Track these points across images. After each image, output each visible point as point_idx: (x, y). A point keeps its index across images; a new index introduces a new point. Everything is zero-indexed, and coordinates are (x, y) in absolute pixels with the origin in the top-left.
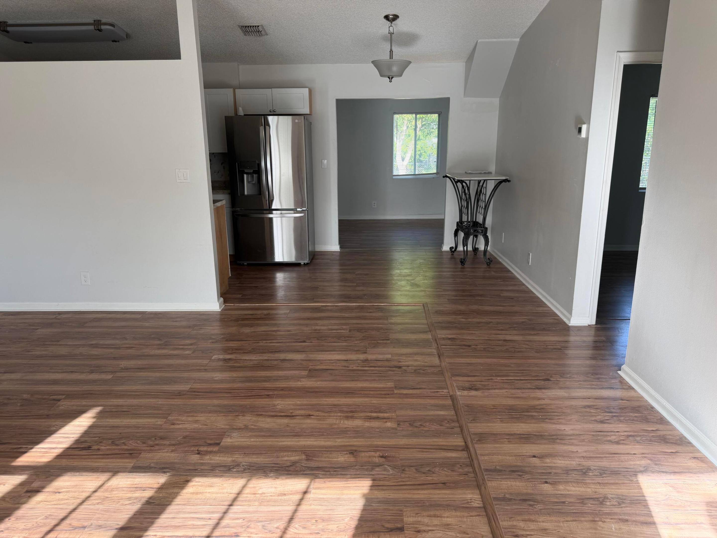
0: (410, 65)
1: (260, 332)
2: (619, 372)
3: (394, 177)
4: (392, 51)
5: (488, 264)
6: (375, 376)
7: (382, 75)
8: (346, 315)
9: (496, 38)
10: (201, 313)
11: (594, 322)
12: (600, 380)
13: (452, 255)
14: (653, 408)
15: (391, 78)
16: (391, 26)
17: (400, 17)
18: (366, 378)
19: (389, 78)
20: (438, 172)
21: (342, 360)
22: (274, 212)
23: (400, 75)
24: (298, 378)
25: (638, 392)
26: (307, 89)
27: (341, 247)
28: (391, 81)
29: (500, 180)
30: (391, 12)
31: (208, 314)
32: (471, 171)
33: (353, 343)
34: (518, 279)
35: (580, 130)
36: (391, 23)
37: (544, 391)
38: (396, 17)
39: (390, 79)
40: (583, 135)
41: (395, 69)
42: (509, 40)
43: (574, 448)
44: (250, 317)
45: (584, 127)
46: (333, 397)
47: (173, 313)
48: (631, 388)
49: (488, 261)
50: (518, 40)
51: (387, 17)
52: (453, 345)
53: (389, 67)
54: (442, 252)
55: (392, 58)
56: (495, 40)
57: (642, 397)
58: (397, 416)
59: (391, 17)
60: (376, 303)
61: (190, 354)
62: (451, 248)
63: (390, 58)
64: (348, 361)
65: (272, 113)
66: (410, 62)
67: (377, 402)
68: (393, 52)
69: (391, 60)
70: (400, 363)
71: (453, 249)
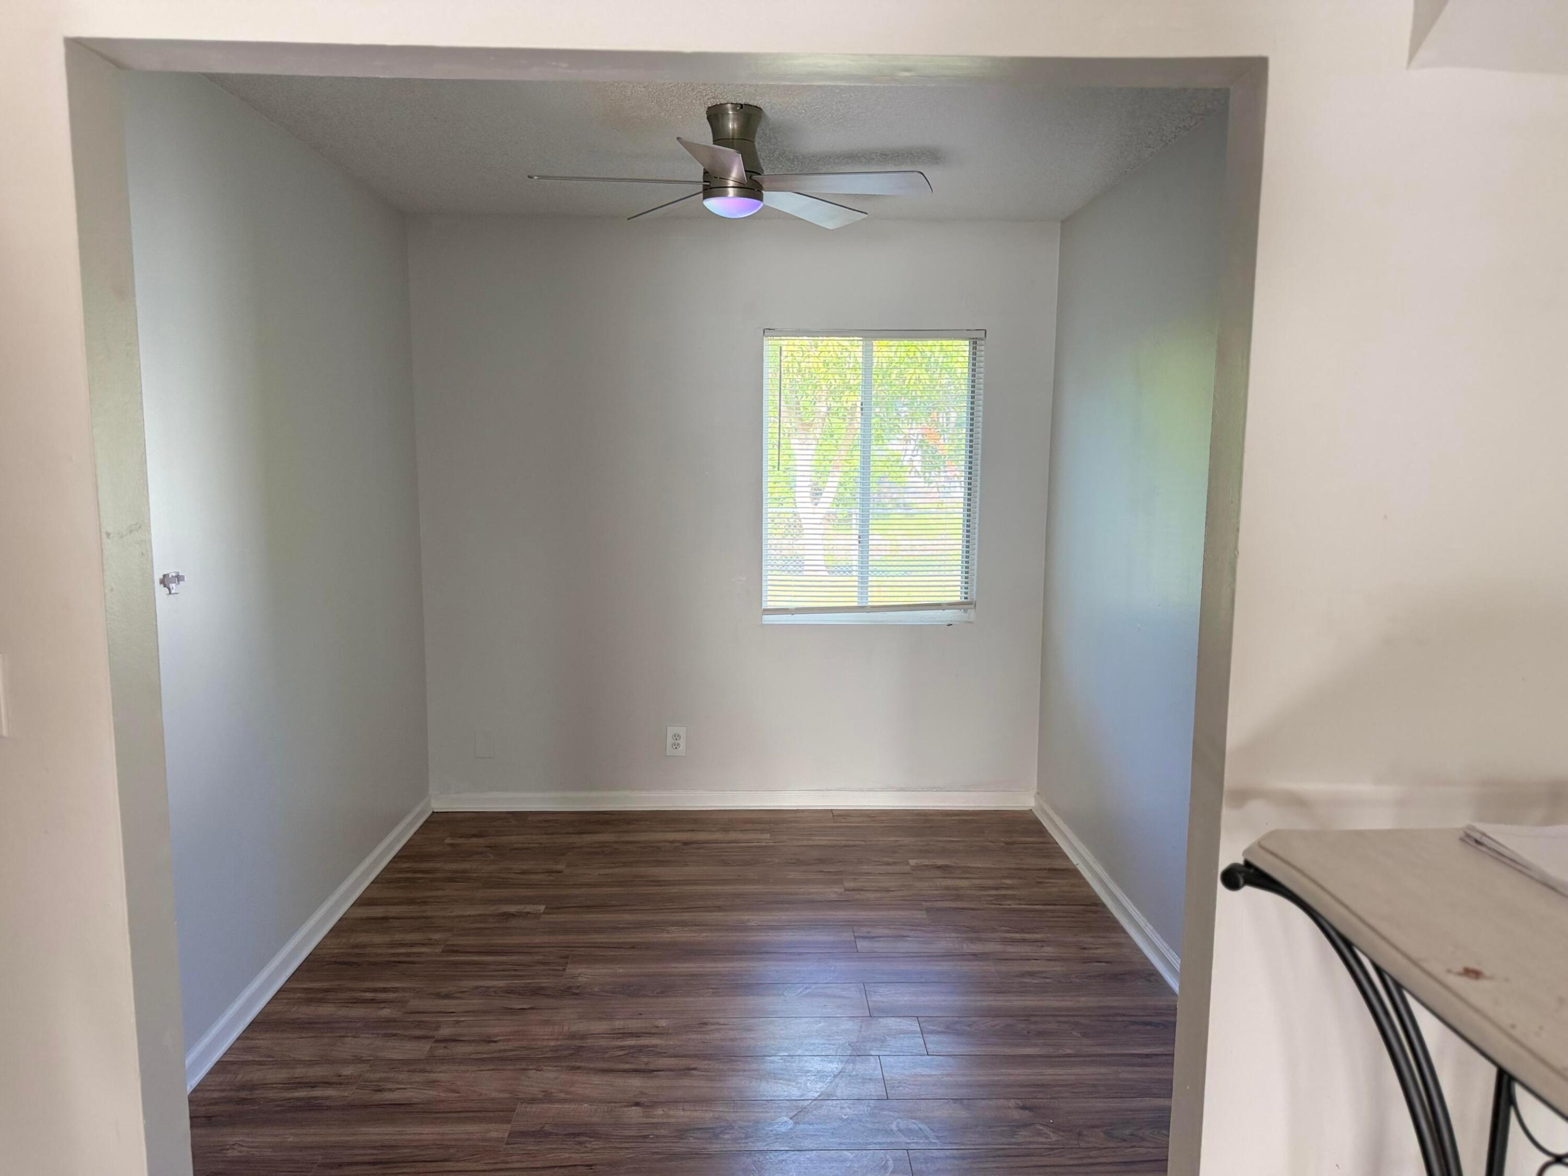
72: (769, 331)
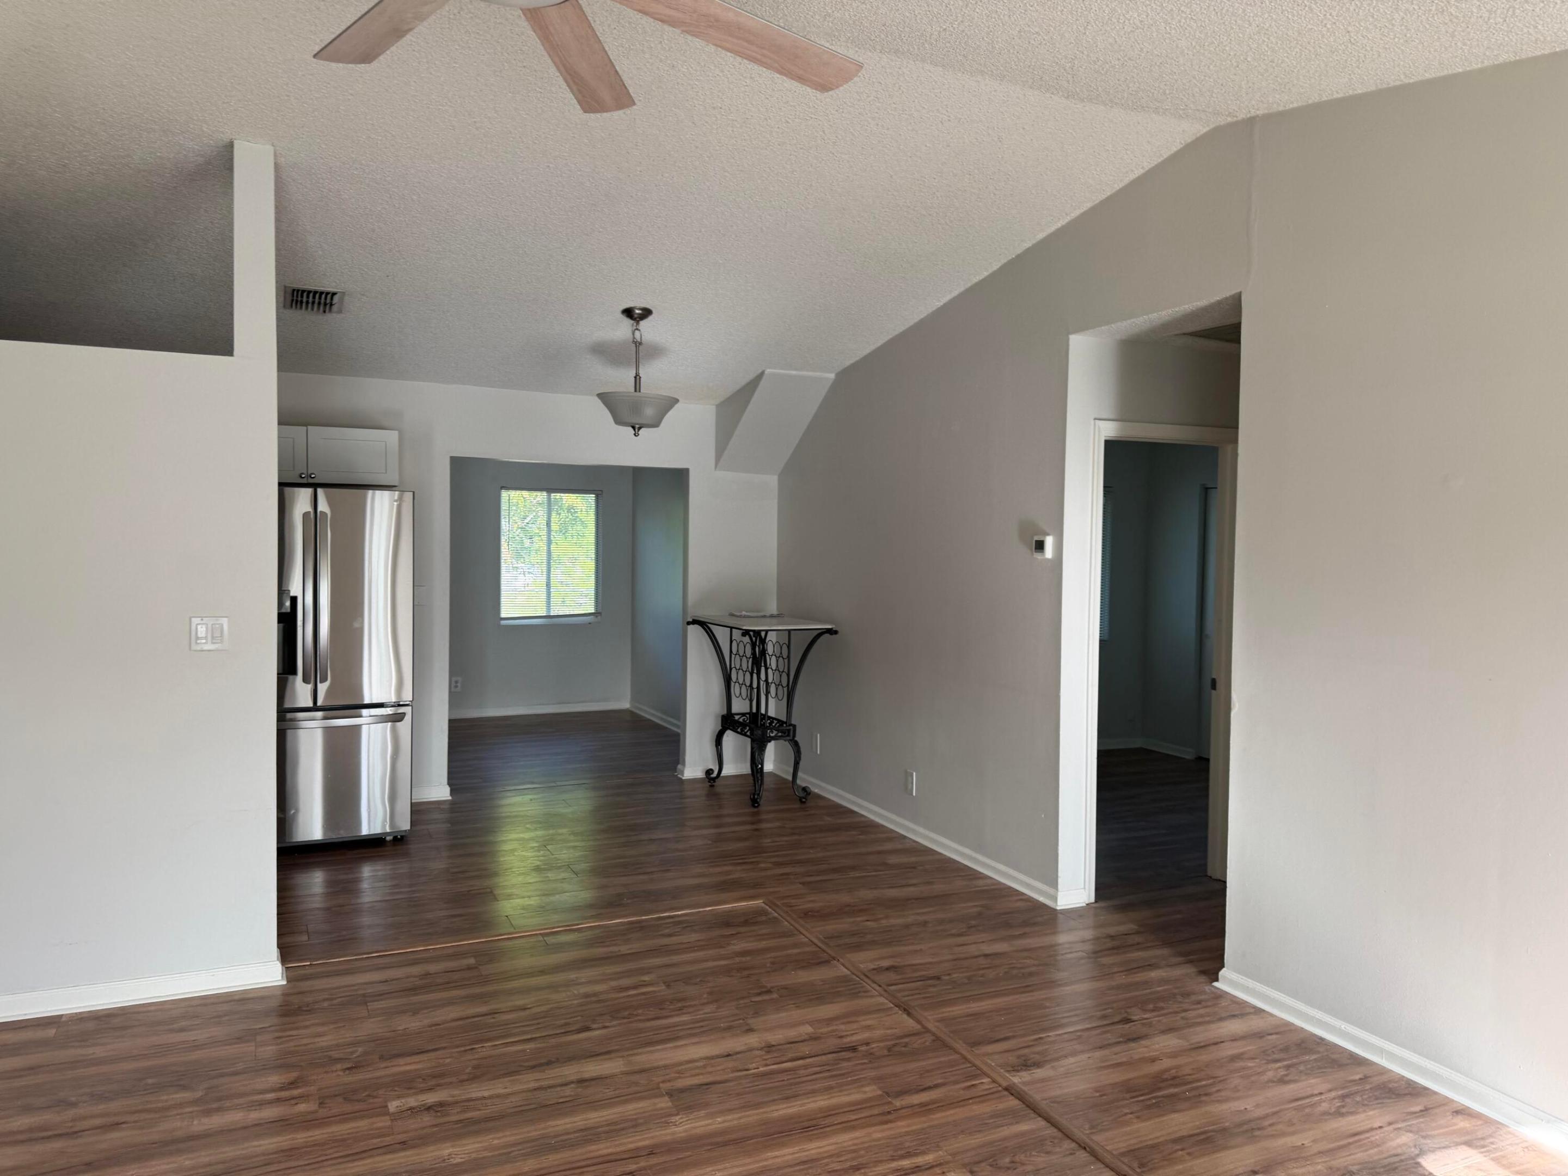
0: (677, 406)
1: (448, 1022)
2: (1215, 984)
3: (503, 622)
4: (640, 378)
5: (802, 801)
6: (825, 1078)
7: (618, 421)
8: (624, 949)
9: (796, 369)
10: (236, 997)
11: (1092, 899)
12: (1204, 1004)
13: (712, 786)
14: (1322, 1039)
15: (636, 428)
16: (637, 329)
17: (653, 315)
18: (810, 1088)
19: (634, 428)
20: (600, 611)
21: (718, 1057)
22: (365, 712)
23: (656, 425)
24: (663, 1118)
25: (1276, 1016)
26: (396, 432)
27: (452, 792)
28: (638, 435)
29: (820, 631)
30: (637, 303)
31: (262, 998)
32: (746, 612)
33: (701, 1012)
34: (883, 826)
35: (1040, 546)
36: (638, 323)
37: (1143, 1042)
38: (647, 313)
39: (634, 430)
40: (1049, 552)
41: (649, 412)
42: (818, 374)
43: (1296, 1140)
44: (383, 988)
45: (1049, 542)
46: (783, 1145)
47: (153, 1008)
48: (1258, 1011)
49: (802, 794)
50: (832, 376)
51: (628, 312)
52: (904, 981)
53: (636, 407)
54: (681, 781)
55: (640, 391)
56: (794, 372)
57: (1288, 1024)
58: (954, 1155)
59: (637, 311)
60: (665, 911)
61: (316, 1112)
62: (709, 772)
63: (636, 391)
64: (734, 1057)
65: (304, 481)
66: (677, 401)
67: (884, 1134)
68: (642, 379)
69: (638, 394)
70: (845, 1040)
71: (712, 773)
72: (502, 488)
